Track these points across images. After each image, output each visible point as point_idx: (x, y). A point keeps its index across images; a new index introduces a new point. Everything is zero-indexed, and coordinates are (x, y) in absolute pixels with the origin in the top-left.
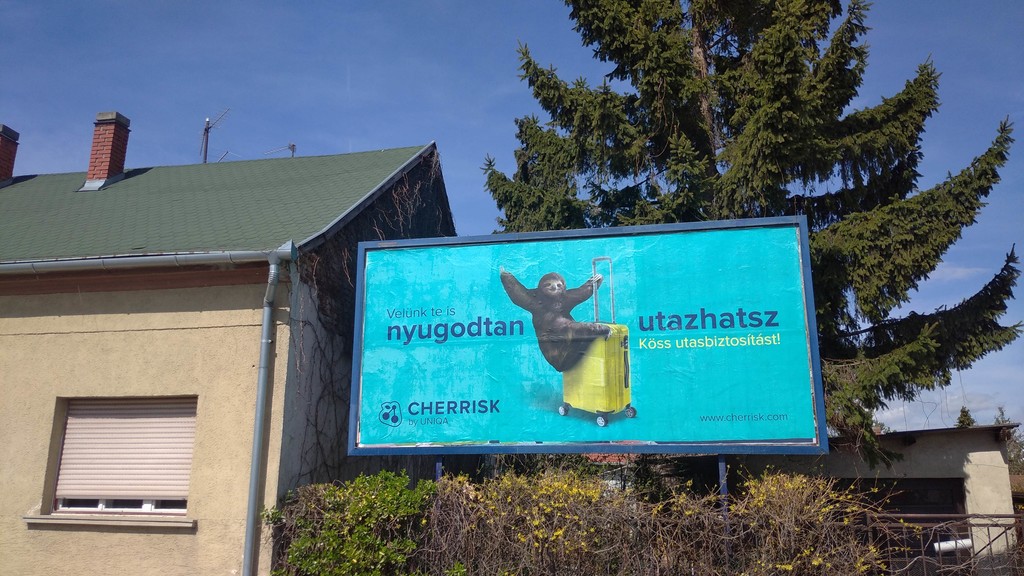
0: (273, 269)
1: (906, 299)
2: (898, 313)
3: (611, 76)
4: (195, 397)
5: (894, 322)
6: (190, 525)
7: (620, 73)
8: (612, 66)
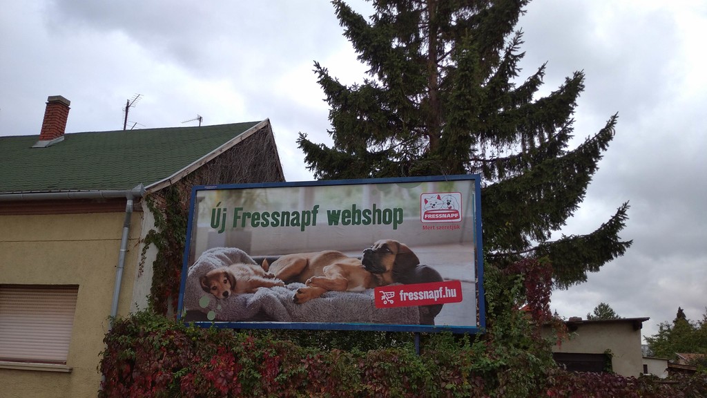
0: (129, 203)
4: (78, 286)
6: (68, 371)
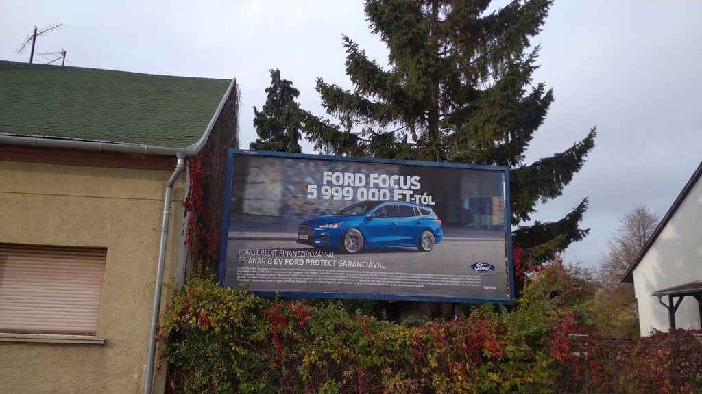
0: (179, 161)
4: (105, 250)
6: (102, 343)
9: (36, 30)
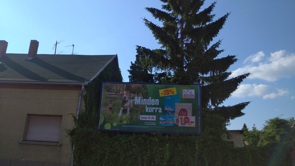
0: (83, 88)
1: (222, 103)
2: (220, 106)
3: (161, 47)
4: (62, 116)
5: (219, 107)
6: (60, 145)
7: (163, 47)
8: (161, 45)
9: (57, 42)
